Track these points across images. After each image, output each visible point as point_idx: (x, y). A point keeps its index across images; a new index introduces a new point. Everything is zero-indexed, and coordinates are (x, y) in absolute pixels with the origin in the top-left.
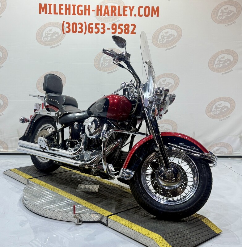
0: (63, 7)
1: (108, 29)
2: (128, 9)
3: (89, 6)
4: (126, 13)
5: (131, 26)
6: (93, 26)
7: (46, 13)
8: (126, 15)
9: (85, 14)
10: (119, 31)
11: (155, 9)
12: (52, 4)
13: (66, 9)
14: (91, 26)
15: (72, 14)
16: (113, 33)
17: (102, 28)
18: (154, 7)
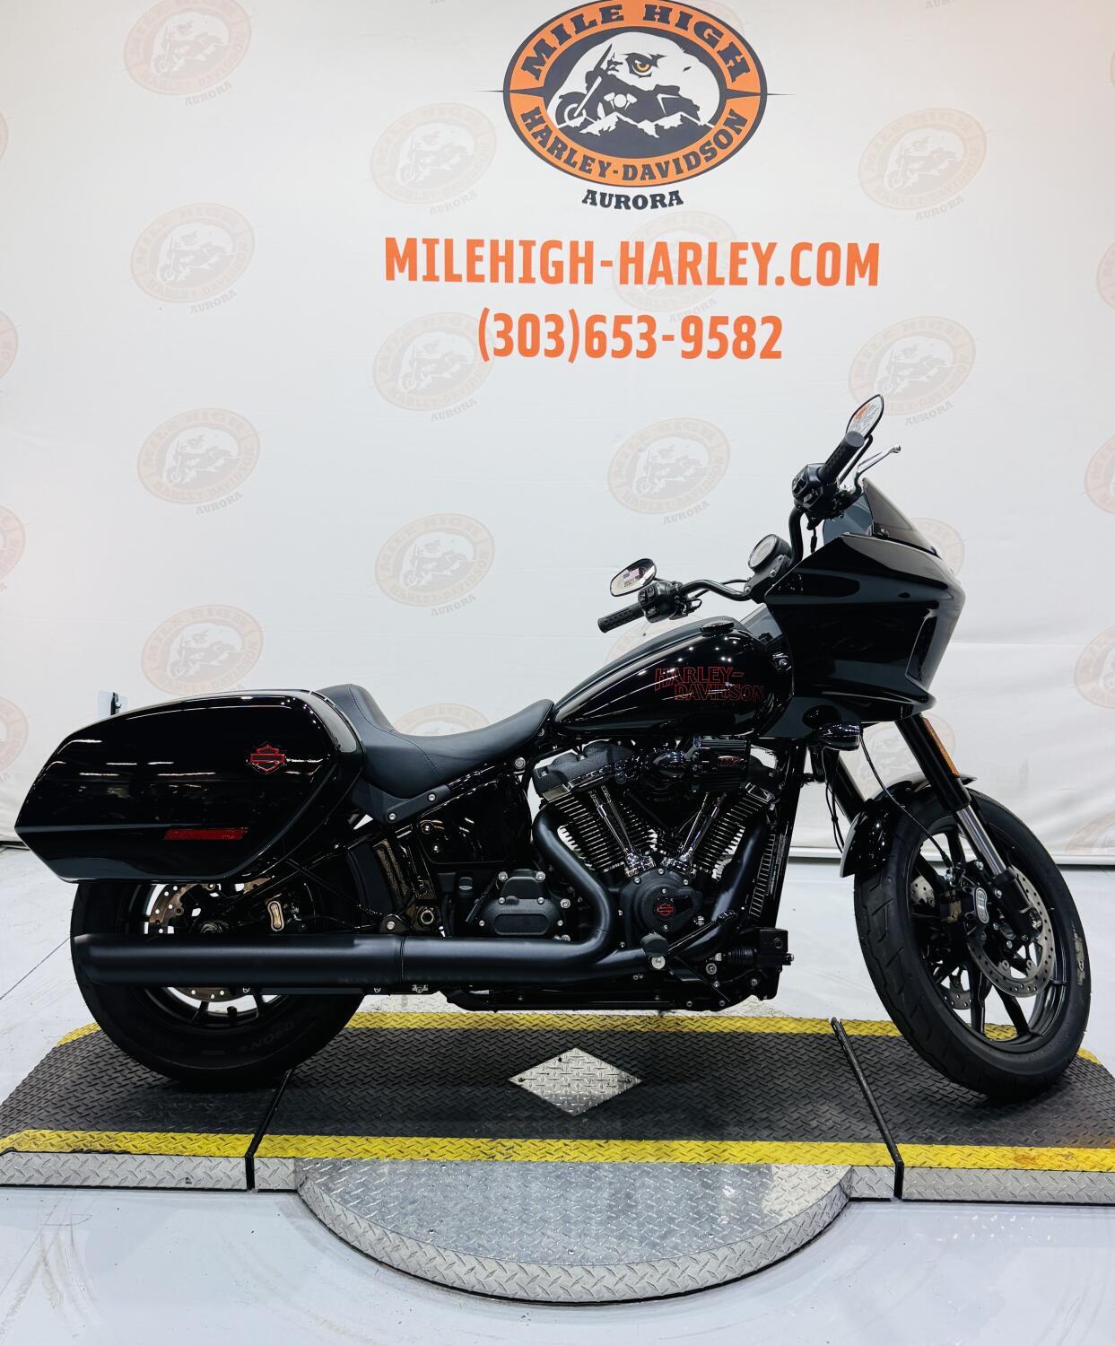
0: (484, 252)
1: (668, 338)
2: (748, 254)
3: (589, 246)
4: (743, 271)
5: (763, 324)
6: (607, 328)
7: (413, 276)
8: (744, 282)
9: (574, 280)
10: (714, 345)
11: (863, 253)
12: (436, 241)
13: (495, 259)
14: (598, 327)
15: (520, 279)
16: (686, 355)
17: (641, 334)
18: (856, 245)
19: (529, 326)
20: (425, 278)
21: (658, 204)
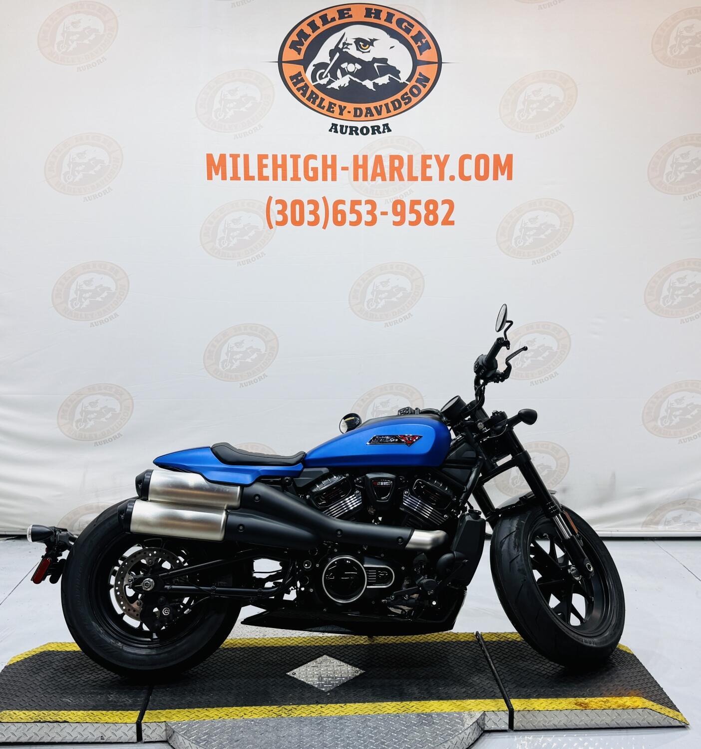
0: (269, 162)
1: (384, 213)
2: (433, 162)
3: (334, 158)
4: (429, 173)
5: (442, 204)
6: (346, 208)
7: (224, 178)
8: (430, 179)
9: (325, 178)
10: (413, 217)
11: (503, 161)
12: (238, 156)
13: (275, 166)
14: (340, 207)
15: (291, 178)
16: (395, 223)
17: (367, 211)
18: (499, 155)
19: (297, 207)
20: (232, 179)
21: (376, 132)
